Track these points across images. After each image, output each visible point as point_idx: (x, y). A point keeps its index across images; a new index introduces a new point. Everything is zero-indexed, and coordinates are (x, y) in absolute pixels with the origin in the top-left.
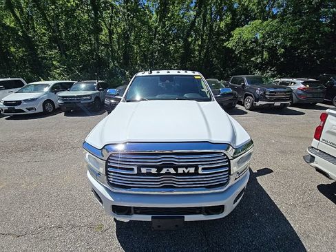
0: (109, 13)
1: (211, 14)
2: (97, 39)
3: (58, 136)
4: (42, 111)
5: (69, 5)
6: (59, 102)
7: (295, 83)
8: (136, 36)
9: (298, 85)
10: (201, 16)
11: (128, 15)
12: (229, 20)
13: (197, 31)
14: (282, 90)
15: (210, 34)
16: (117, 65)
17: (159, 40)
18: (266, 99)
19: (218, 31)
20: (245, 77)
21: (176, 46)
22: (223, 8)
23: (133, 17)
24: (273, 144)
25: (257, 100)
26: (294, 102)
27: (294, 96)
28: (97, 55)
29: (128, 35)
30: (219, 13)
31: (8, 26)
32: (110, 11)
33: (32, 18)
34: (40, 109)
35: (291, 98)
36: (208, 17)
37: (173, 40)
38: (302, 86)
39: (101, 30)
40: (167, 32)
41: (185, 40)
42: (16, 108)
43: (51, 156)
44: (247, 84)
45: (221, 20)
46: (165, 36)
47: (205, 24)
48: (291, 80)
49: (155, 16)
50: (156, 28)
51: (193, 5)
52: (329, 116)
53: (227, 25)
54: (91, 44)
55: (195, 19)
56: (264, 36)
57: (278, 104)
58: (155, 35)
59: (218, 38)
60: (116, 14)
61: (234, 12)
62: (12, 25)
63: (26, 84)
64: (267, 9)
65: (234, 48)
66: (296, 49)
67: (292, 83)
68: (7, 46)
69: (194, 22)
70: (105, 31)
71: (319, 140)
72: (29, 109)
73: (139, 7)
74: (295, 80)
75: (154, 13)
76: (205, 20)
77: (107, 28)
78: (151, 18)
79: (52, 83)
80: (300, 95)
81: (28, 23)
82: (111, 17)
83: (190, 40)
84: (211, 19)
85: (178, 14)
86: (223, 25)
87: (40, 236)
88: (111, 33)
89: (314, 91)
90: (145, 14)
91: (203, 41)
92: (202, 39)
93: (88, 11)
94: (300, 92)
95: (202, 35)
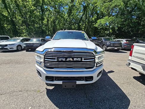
0: (48, 13)
1: (89, 15)
2: (42, 23)
3: (22, 59)
4: (16, 49)
5: (32, 8)
6: (24, 45)
7: (122, 41)
8: (58, 22)
9: (124, 41)
10: (85, 15)
11: (56, 14)
12: (96, 17)
13: (83, 21)
14: (118, 43)
15: (88, 22)
16: (50, 33)
17: (68, 24)
18: (111, 46)
19: (91, 21)
20: (102, 38)
21: (75, 27)
22: (93, 13)
23: (58, 15)
24: (115, 62)
25: (108, 47)
26: (123, 48)
27: (122, 46)
28: (42, 28)
29: (55, 21)
30: (92, 14)
31: (5, 15)
32: (48, 12)
33: (15, 13)
34: (15, 49)
35: (121, 46)
36: (88, 16)
37: (73, 24)
38: (126, 42)
39: (44, 19)
40: (71, 21)
41: (78, 24)
42: (5, 47)
43: (19, 66)
44: (103, 41)
45: (93, 17)
46: (70, 22)
47: (86, 18)
48: (121, 39)
49: (66, 15)
50: (67, 19)
51: (81, 11)
52: (135, 46)
53: (95, 19)
54: (39, 24)
55: (83, 16)
56: (110, 23)
57: (116, 48)
58: (66, 22)
59: (92, 24)
60: (51, 13)
61: (98, 14)
62: (6, 15)
63: (10, 38)
64: (111, 13)
65: (98, 27)
66: (123, 28)
67: (121, 40)
68: (3, 24)
69: (82, 17)
70: (46, 20)
71: (131, 56)
72: (10, 48)
73: (60, 11)
74: (122, 40)
75: (66, 14)
76: (86, 17)
77: (47, 18)
78: (65, 15)
79: (21, 38)
80: (125, 45)
81: (13, 15)
82: (49, 14)
83: (80, 24)
84: (89, 17)
85: (76, 14)
86: (93, 19)
87: (11, 94)
88: (48, 21)
89: (130, 44)
90: (62, 14)
91: (86, 25)
92: (85, 24)
93: (39, 12)
94: (125, 44)
95: (85, 22)
